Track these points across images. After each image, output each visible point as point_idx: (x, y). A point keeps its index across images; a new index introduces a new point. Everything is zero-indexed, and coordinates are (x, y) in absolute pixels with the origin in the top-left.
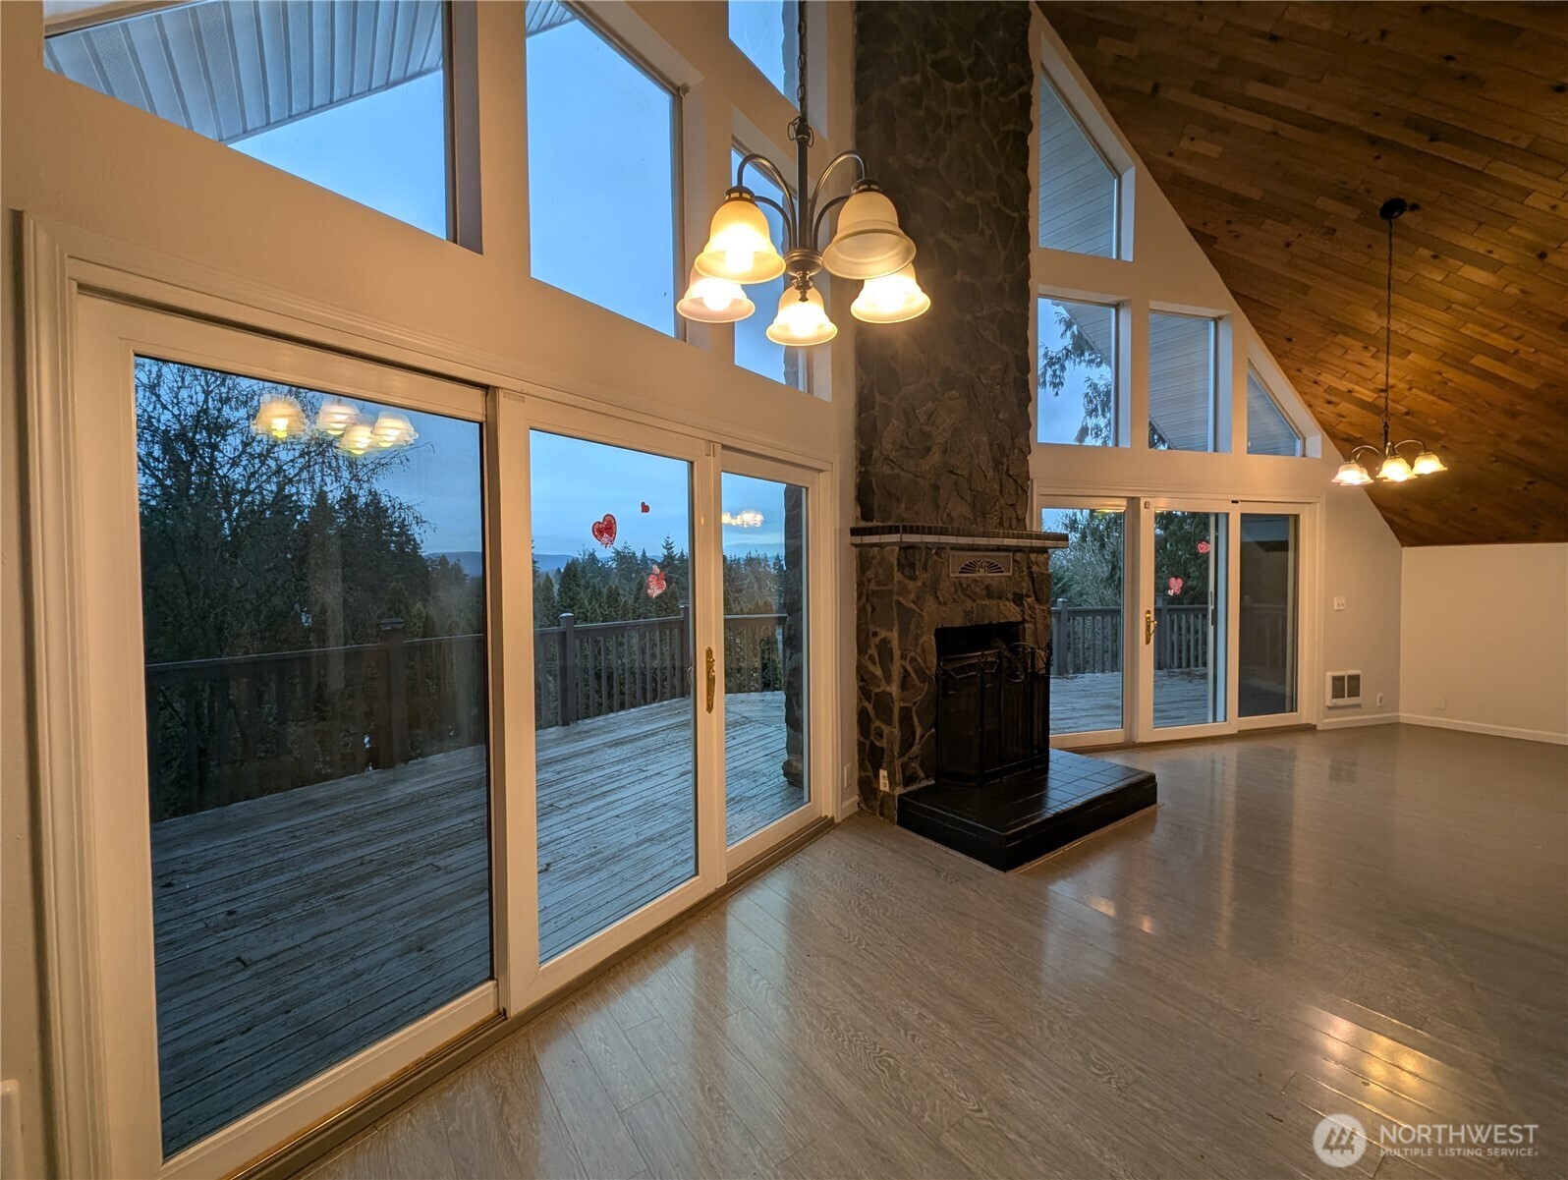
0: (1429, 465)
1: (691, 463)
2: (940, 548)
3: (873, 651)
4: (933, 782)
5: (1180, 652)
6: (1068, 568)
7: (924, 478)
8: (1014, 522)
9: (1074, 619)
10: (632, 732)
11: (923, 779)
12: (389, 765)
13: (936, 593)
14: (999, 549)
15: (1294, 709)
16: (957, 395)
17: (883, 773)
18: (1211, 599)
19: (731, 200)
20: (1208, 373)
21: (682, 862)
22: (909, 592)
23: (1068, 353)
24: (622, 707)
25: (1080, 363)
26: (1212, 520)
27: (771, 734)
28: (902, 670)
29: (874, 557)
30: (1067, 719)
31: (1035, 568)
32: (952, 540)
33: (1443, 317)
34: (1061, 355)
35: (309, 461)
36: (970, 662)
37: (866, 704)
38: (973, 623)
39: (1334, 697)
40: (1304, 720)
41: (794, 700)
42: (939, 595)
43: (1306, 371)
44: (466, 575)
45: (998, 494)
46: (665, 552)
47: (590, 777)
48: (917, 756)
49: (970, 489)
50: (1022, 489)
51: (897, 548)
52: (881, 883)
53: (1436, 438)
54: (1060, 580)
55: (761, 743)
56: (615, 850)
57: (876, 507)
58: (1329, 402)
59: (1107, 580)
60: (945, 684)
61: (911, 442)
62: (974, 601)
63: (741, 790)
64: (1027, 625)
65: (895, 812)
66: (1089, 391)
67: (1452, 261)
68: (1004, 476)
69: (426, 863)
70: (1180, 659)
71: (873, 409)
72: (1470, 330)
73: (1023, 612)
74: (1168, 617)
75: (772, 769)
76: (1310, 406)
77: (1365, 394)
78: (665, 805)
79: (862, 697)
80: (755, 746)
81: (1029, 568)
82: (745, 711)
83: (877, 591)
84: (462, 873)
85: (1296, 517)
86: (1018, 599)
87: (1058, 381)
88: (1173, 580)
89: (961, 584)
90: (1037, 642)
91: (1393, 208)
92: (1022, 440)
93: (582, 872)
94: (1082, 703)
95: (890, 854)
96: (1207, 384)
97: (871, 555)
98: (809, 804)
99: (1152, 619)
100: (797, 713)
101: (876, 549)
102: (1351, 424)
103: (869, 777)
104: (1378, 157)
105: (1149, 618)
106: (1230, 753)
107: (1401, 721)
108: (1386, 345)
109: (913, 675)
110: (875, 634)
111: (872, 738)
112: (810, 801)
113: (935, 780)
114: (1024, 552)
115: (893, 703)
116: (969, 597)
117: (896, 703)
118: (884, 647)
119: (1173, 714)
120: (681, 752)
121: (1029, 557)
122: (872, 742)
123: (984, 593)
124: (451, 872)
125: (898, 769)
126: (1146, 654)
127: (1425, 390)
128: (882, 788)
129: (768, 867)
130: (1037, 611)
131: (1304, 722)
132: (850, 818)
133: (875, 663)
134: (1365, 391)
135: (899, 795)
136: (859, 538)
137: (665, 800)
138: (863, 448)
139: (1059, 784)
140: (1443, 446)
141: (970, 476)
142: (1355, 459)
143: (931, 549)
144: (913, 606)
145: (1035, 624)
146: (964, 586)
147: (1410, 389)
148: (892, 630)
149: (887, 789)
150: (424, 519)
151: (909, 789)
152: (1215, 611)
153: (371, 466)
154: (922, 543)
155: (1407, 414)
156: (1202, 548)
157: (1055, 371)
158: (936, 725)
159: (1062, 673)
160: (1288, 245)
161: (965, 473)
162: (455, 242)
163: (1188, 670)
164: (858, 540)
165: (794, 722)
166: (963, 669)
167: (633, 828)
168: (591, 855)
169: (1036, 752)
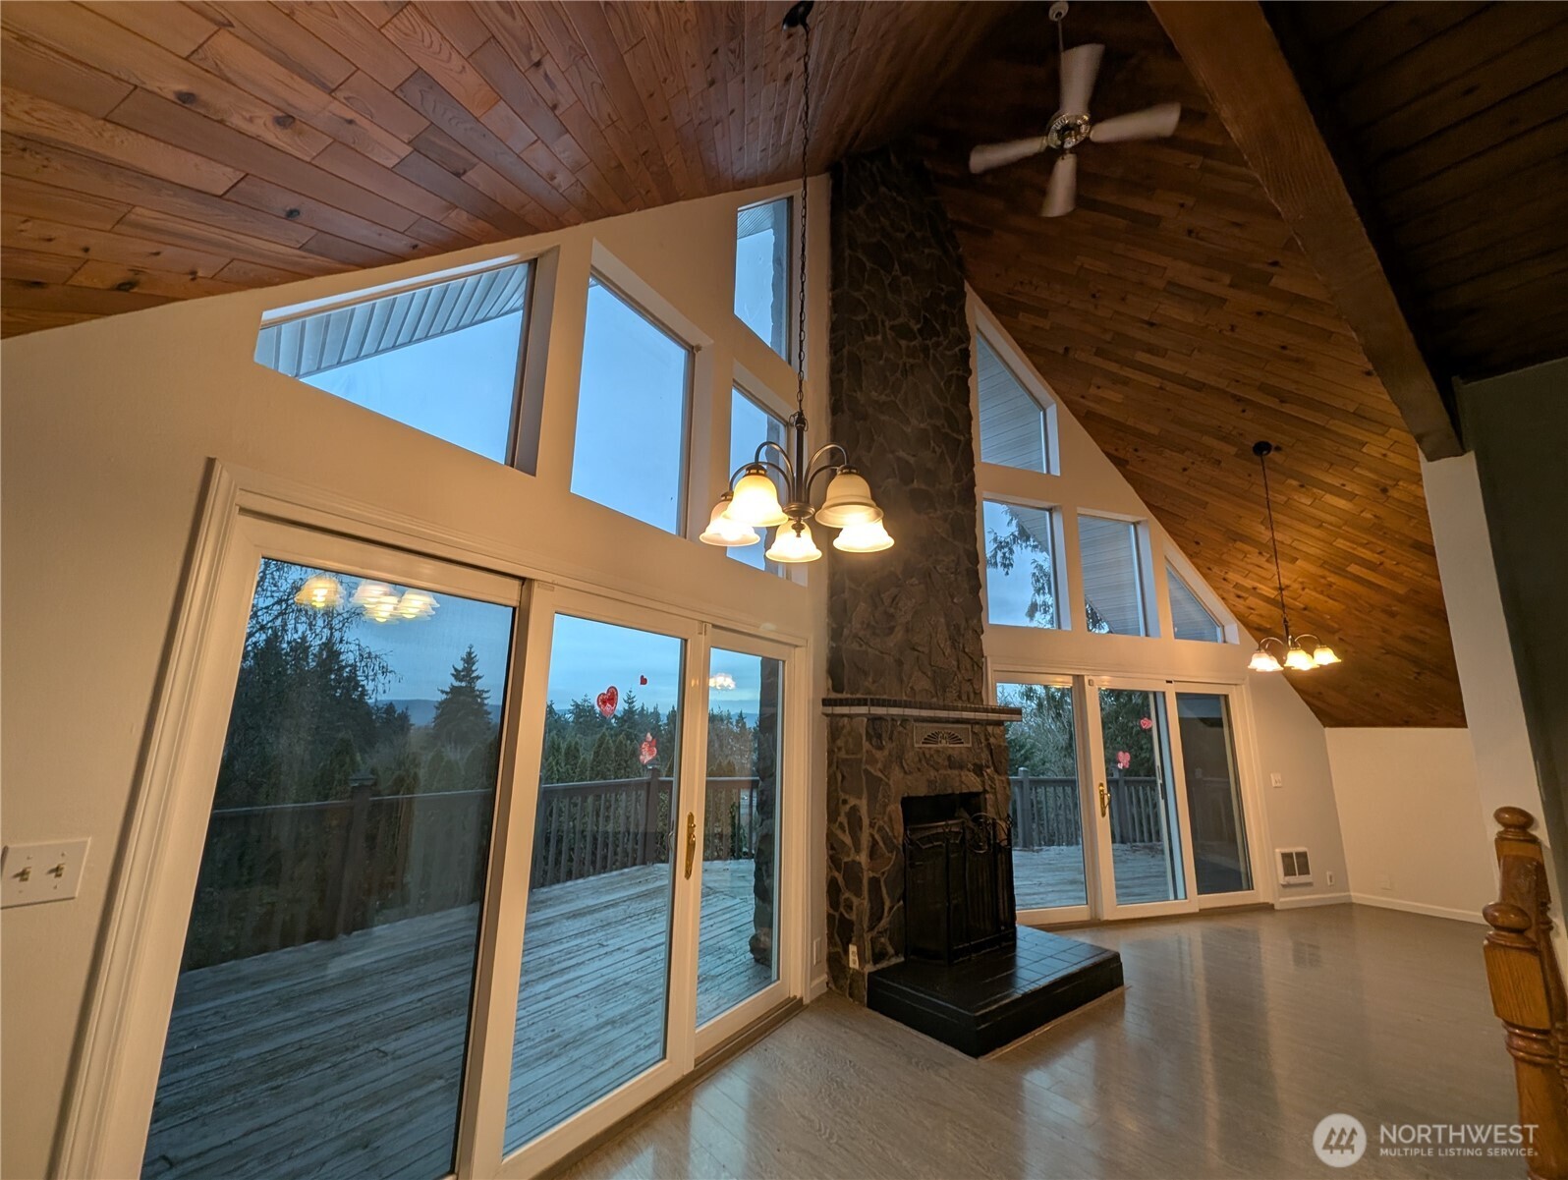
0: (1326, 657)
1: (685, 641)
2: (905, 720)
3: (843, 819)
4: (902, 959)
5: (1141, 824)
6: (1029, 735)
7: (890, 654)
8: (972, 695)
9: (1036, 789)
10: (591, 902)
11: (892, 956)
12: (331, 936)
13: (901, 763)
14: (958, 721)
15: (1250, 887)
16: (917, 582)
17: (853, 949)
18: (1158, 773)
19: (749, 474)
20: (1133, 567)
21: (646, 1047)
22: (876, 761)
23: (1015, 539)
24: (569, 876)
25: (1026, 547)
26: (1151, 697)
27: (736, 907)
28: (871, 839)
29: (843, 727)
30: (1034, 894)
31: (992, 740)
32: (915, 712)
33: (1317, 532)
34: (1008, 540)
35: (286, 609)
36: (934, 832)
37: (836, 874)
38: (936, 792)
39: (1286, 874)
40: (1262, 899)
41: (764, 868)
42: (905, 765)
43: (1216, 569)
44: (412, 725)
45: (955, 669)
46: (626, 706)
47: (548, 952)
48: (886, 930)
49: (930, 664)
50: (978, 666)
51: (866, 720)
52: (852, 1070)
53: (1332, 631)
54: (1022, 747)
55: (728, 916)
56: (576, 1033)
57: (846, 681)
58: (1239, 597)
59: (1066, 748)
60: (912, 853)
61: (877, 623)
62: (937, 770)
63: (706, 967)
64: (987, 796)
65: (865, 993)
66: (1035, 571)
67: (1315, 490)
68: (961, 653)
69: (371, 1047)
70: (1142, 832)
71: (844, 592)
72: (1340, 543)
73: (983, 782)
74: (1126, 788)
75: (738, 945)
76: (1223, 599)
77: (1267, 591)
78: (626, 984)
79: (832, 866)
80: (721, 919)
81: (987, 740)
82: (711, 881)
83: (847, 760)
84: (411, 1059)
85: (1226, 697)
86: (979, 770)
87: (1007, 562)
88: (1121, 754)
89: (924, 753)
90: (998, 813)
91: (1262, 448)
92: (975, 621)
93: (540, 1058)
94: (1047, 878)
95: (860, 1038)
96: (1134, 575)
97: (840, 724)
98: (778, 982)
99: (1106, 792)
100: (767, 882)
101: (846, 720)
102: (1261, 616)
103: (838, 952)
104: (1244, 411)
105: (1102, 791)
106: (1193, 932)
107: (1354, 901)
108: (1274, 552)
109: (881, 844)
110: (845, 802)
111: (842, 909)
112: (778, 978)
113: (905, 957)
114: (982, 725)
115: (862, 873)
116: (932, 766)
117: (865, 873)
118: (854, 814)
119: (1136, 890)
120: (642, 925)
121: (986, 730)
122: (841, 914)
123: (946, 763)
124: (400, 1057)
125: (868, 945)
126: (1103, 826)
127: (1315, 589)
128: (851, 965)
129: (734, 1053)
130: (997, 782)
131: (1262, 900)
132: (818, 1000)
133: (845, 831)
134: (1267, 589)
135: (869, 974)
136: (830, 708)
137: (627, 979)
138: (834, 626)
139: (1028, 962)
140: (1341, 639)
141: (930, 652)
142: (1264, 648)
143: (896, 721)
144: (880, 775)
145: (995, 794)
146: (928, 756)
147: (1303, 589)
148: (861, 798)
149: (857, 966)
150: (390, 669)
151: (879, 966)
152: (1164, 785)
153: (345, 615)
154: (888, 715)
155: (1305, 609)
156: (1145, 723)
157: (1004, 554)
158: (904, 897)
159: (1027, 845)
160: (1185, 470)
161: (926, 650)
162: (512, 465)
163: (1150, 844)
164: (829, 710)
165: (764, 893)
166: (929, 839)
167: (593, 1009)
168: (549, 1040)
169: (1003, 928)
